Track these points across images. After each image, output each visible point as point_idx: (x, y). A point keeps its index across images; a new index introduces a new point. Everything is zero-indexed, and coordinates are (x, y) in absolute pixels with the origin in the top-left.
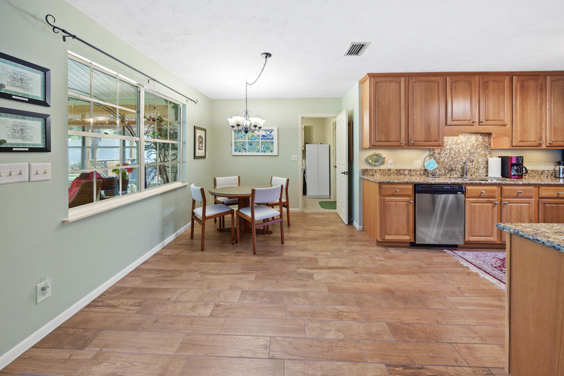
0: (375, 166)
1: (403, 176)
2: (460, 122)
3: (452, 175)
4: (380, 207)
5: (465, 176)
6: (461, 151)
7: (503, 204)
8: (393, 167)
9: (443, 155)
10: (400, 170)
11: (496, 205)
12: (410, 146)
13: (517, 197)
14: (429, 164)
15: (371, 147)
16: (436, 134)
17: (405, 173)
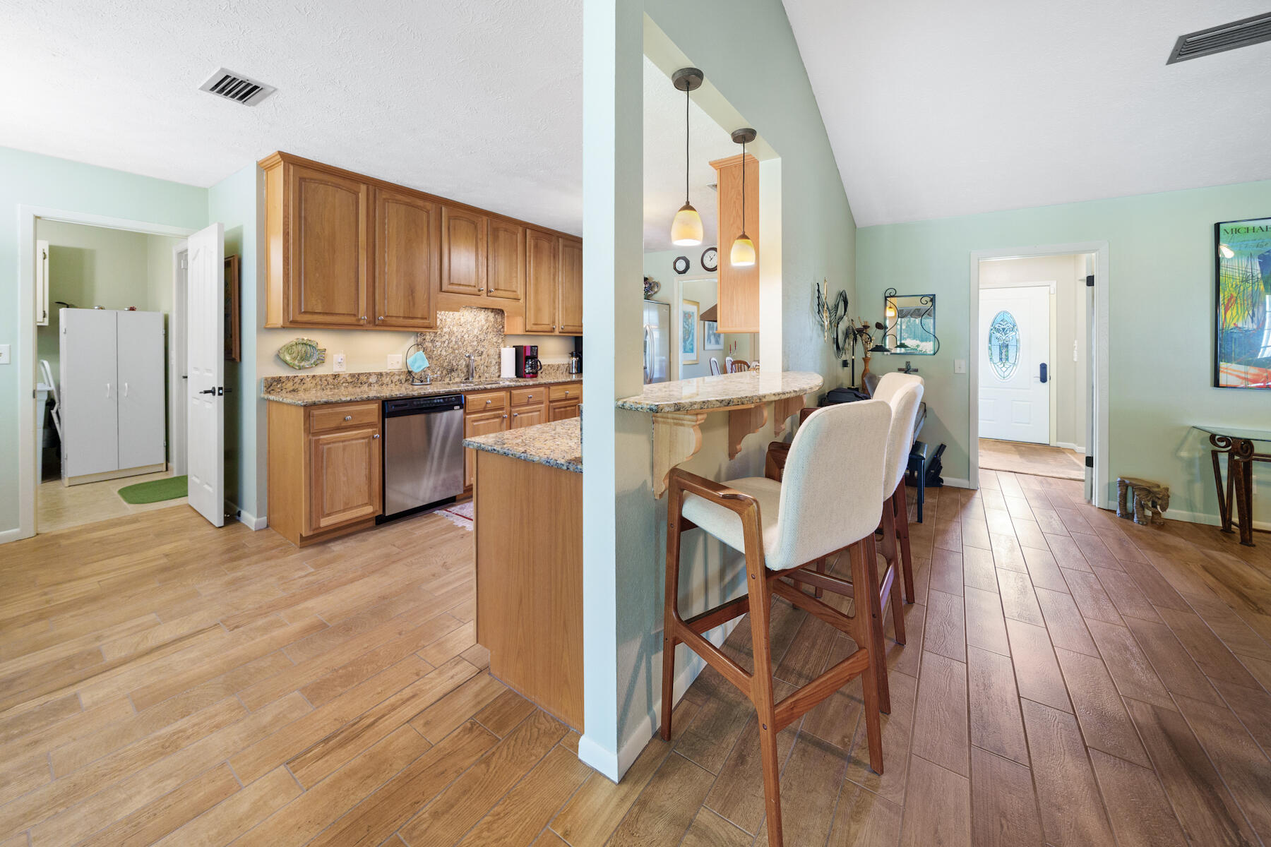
0: (300, 369)
1: (365, 387)
2: (462, 289)
3: (452, 378)
4: (308, 459)
5: (471, 379)
6: (466, 336)
7: (512, 417)
8: (345, 370)
9: (438, 344)
10: (359, 375)
11: (505, 420)
12: (377, 325)
13: (528, 404)
14: (415, 361)
15: (288, 324)
16: (425, 305)
17: (371, 380)
